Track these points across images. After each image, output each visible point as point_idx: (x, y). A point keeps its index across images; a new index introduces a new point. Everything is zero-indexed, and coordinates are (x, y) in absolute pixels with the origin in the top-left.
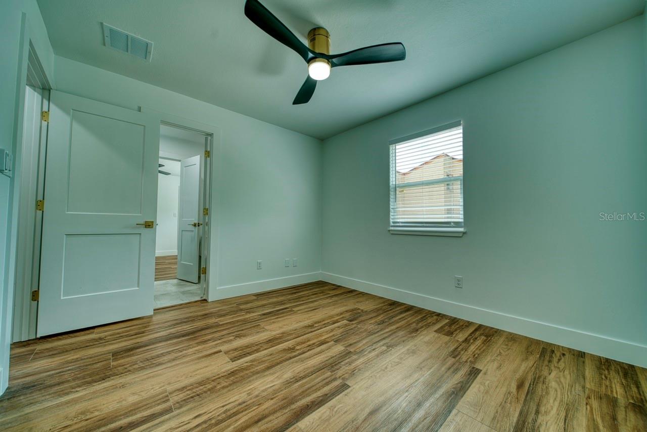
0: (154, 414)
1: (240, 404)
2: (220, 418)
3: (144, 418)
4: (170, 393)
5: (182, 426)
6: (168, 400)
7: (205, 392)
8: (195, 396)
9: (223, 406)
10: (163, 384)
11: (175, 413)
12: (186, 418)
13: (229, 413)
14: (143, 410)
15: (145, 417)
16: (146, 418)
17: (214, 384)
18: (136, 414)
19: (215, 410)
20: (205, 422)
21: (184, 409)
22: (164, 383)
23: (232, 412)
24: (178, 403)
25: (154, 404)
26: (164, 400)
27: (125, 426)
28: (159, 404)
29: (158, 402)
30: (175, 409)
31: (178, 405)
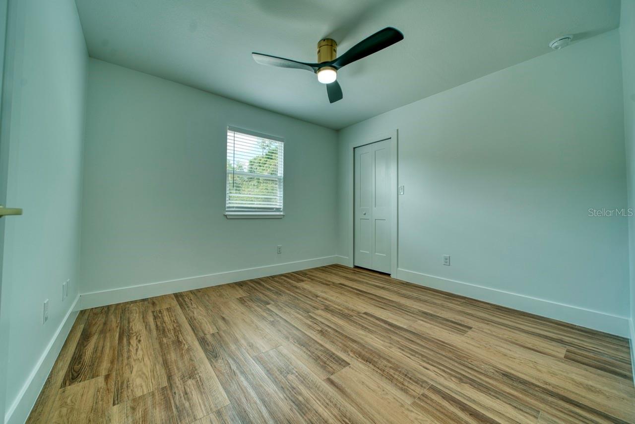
0: (443, 397)
1: (403, 350)
2: (420, 357)
3: (451, 402)
4: (414, 397)
5: (439, 374)
6: (423, 395)
7: (400, 372)
8: (408, 377)
9: (409, 358)
10: (406, 412)
11: (432, 383)
12: (433, 375)
13: (414, 354)
14: (445, 410)
15: (449, 403)
16: (450, 401)
17: (387, 370)
18: (453, 413)
19: (415, 361)
20: (428, 363)
21: (425, 379)
22: (403, 412)
23: (411, 352)
24: (422, 386)
25: (434, 405)
26: (424, 398)
27: (468, 412)
28: (432, 400)
29: (429, 402)
30: (429, 385)
31: (424, 385)
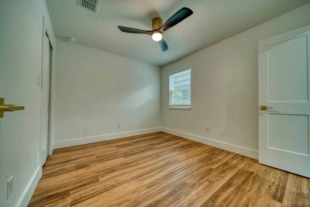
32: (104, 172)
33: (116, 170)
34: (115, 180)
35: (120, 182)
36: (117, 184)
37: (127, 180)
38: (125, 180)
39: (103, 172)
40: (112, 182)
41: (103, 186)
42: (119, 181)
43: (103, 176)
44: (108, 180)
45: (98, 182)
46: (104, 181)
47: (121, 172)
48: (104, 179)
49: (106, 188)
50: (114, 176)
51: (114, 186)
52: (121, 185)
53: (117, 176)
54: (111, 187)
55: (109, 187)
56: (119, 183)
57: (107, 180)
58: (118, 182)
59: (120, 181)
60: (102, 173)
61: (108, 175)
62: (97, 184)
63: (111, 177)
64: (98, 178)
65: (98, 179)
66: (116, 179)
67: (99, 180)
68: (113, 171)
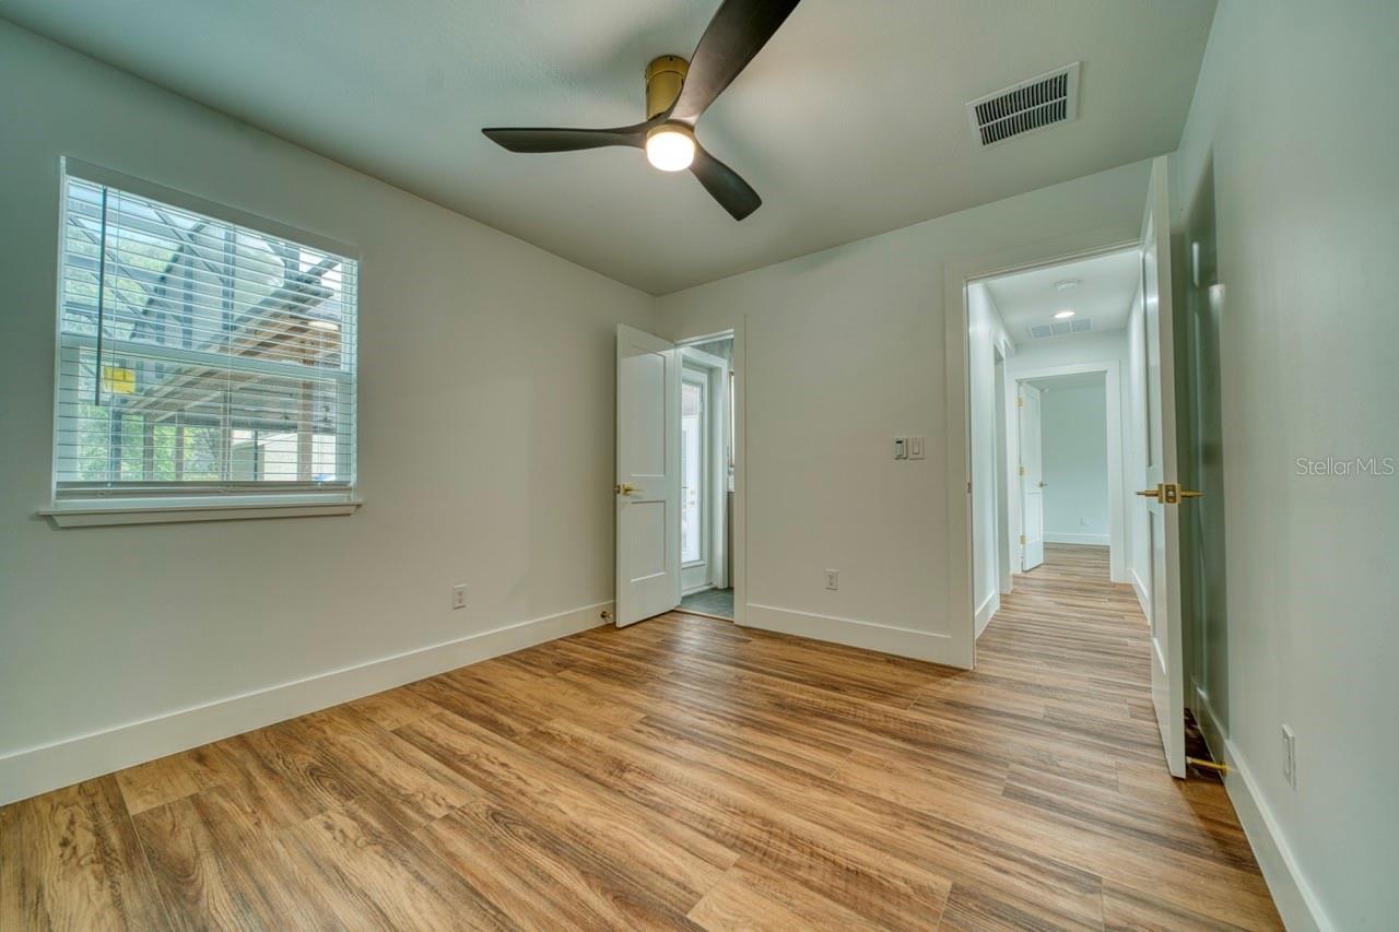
32: (894, 910)
33: (841, 866)
34: (900, 834)
35: (888, 814)
36: (907, 820)
37: (864, 803)
38: (870, 809)
39: (903, 914)
40: (914, 837)
41: (955, 852)
42: (889, 818)
43: (921, 890)
44: (917, 857)
45: (960, 882)
46: (937, 866)
47: (840, 840)
48: (930, 876)
49: (951, 835)
50: (881, 850)
51: (922, 821)
52: (897, 805)
53: (872, 839)
54: (934, 826)
55: (938, 831)
56: (895, 815)
57: (925, 859)
58: (894, 819)
59: (885, 817)
60: (912, 912)
61: (894, 876)
62: (972, 879)
63: (895, 856)
64: (949, 899)
65: (953, 897)
66: (888, 832)
67: (956, 889)
68: (855, 875)
